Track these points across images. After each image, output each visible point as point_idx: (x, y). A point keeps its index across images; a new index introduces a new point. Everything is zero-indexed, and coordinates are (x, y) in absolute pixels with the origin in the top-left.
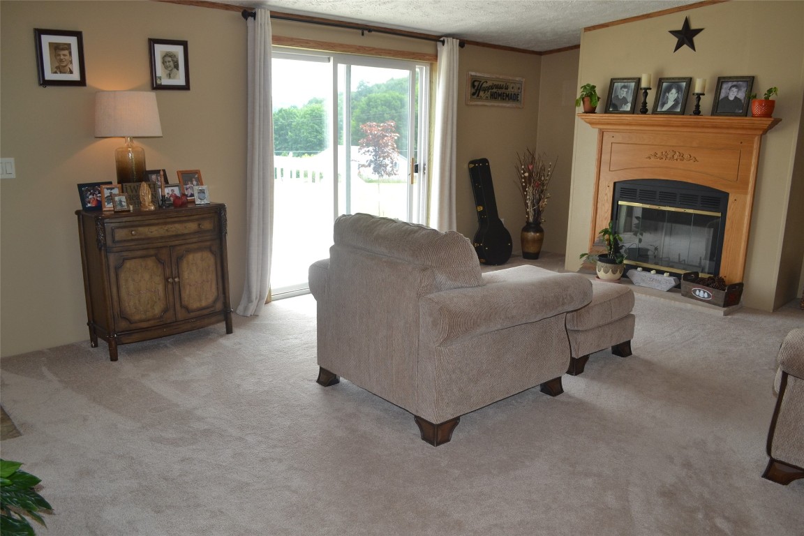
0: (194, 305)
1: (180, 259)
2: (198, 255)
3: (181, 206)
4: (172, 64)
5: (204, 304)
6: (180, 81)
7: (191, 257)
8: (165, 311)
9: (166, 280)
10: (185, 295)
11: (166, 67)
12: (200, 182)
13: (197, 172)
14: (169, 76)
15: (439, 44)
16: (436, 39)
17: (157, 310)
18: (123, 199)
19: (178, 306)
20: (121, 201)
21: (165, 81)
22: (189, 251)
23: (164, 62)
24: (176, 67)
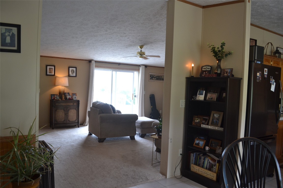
0: (71, 120)
1: (68, 110)
2: (73, 110)
3: (71, 99)
4: (73, 72)
5: (73, 120)
6: (75, 75)
7: (71, 110)
8: (64, 121)
9: (65, 114)
10: (69, 118)
11: (72, 72)
12: (76, 95)
13: (76, 94)
14: (72, 74)
15: (140, 67)
16: (139, 66)
17: (63, 120)
18: (58, 97)
19: (67, 120)
20: (58, 98)
21: (71, 75)
22: (70, 109)
23: (71, 71)
24: (74, 72)
